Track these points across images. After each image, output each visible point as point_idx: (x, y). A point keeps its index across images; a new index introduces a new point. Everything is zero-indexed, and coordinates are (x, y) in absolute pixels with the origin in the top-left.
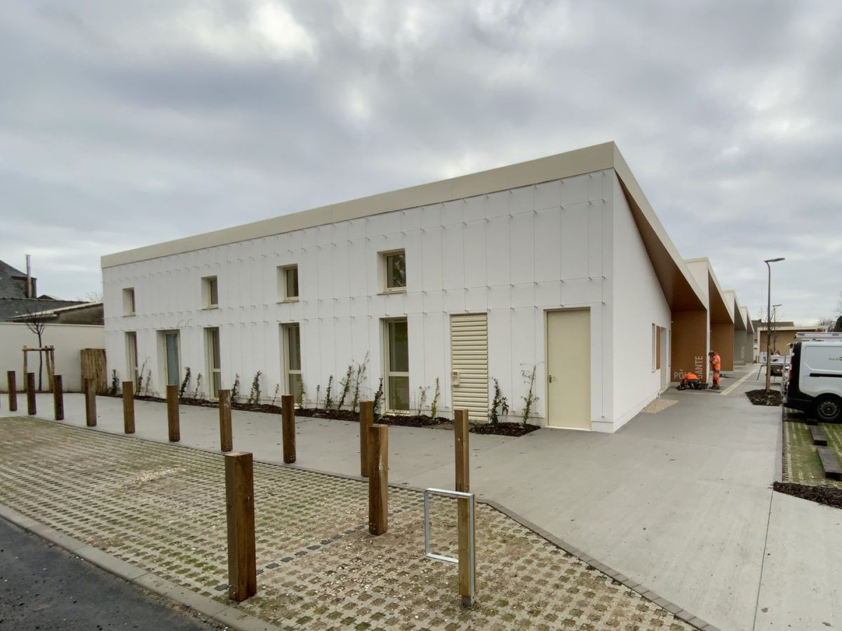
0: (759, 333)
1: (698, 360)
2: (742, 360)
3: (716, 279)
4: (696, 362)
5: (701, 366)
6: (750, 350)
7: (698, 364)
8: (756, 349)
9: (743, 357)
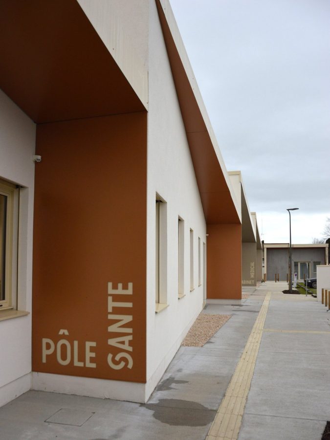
0: (265, 250)
1: (117, 298)
2: (252, 279)
3: (194, 78)
4: (111, 304)
5: (128, 319)
6: (259, 268)
7: (117, 311)
8: (263, 266)
9: (252, 276)
